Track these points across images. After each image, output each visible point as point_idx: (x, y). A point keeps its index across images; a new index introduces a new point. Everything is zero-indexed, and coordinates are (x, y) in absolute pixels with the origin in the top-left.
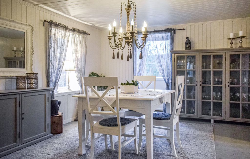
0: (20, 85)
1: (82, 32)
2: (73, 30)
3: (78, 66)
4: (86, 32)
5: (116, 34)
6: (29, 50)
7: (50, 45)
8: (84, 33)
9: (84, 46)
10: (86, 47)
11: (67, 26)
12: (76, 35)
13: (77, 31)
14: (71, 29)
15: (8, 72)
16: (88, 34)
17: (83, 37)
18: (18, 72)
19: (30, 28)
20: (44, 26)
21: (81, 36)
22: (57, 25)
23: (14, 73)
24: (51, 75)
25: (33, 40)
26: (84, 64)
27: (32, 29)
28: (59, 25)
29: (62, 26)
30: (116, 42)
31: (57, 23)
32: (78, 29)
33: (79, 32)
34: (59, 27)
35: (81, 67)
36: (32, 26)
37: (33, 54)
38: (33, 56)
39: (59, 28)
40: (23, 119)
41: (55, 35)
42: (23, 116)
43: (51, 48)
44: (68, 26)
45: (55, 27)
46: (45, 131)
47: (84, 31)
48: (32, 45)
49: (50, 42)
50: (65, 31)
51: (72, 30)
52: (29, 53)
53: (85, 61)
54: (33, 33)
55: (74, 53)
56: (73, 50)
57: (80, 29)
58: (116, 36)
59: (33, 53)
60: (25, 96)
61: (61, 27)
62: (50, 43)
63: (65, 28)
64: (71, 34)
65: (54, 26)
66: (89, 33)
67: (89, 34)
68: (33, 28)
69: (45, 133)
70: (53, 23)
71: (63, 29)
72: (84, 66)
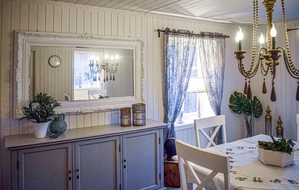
0: (124, 120)
1: (216, 36)
2: (202, 34)
3: (210, 86)
4: (222, 34)
5: (244, 55)
6: (139, 72)
7: (167, 62)
8: (219, 36)
9: (220, 55)
10: (223, 56)
11: (191, 31)
12: (206, 41)
13: (207, 35)
14: (198, 35)
15: (112, 103)
16: (226, 37)
17: (218, 43)
18: (125, 102)
19: (139, 44)
20: (159, 37)
21: (215, 41)
22: (176, 33)
23: (120, 103)
24: (170, 102)
25: (143, 59)
26: (221, 82)
27: (141, 45)
28: (180, 31)
29: (184, 32)
30: (243, 68)
31: (175, 30)
32: (209, 32)
33: (211, 36)
34: (180, 34)
35: (216, 86)
36: (141, 41)
37: (143, 77)
38: (143, 79)
39: (179, 36)
40: (125, 167)
41: (173, 46)
42: (126, 164)
43: (169, 66)
44: (193, 32)
45: (174, 36)
46: (156, 184)
47: (219, 33)
48: (142, 65)
49: (167, 57)
50: (189, 38)
51: (200, 35)
52: (139, 76)
53: (223, 77)
54: (142, 50)
55: (204, 67)
56: (202, 64)
57: (211, 32)
58: (244, 57)
59: (143, 75)
60: (127, 137)
61: (182, 34)
62: (167, 59)
63: (189, 34)
64: (198, 41)
65: (172, 35)
66: (227, 35)
67: (229, 37)
68: (143, 43)
69: (156, 185)
70: (170, 32)
71: (186, 36)
72: (221, 84)
